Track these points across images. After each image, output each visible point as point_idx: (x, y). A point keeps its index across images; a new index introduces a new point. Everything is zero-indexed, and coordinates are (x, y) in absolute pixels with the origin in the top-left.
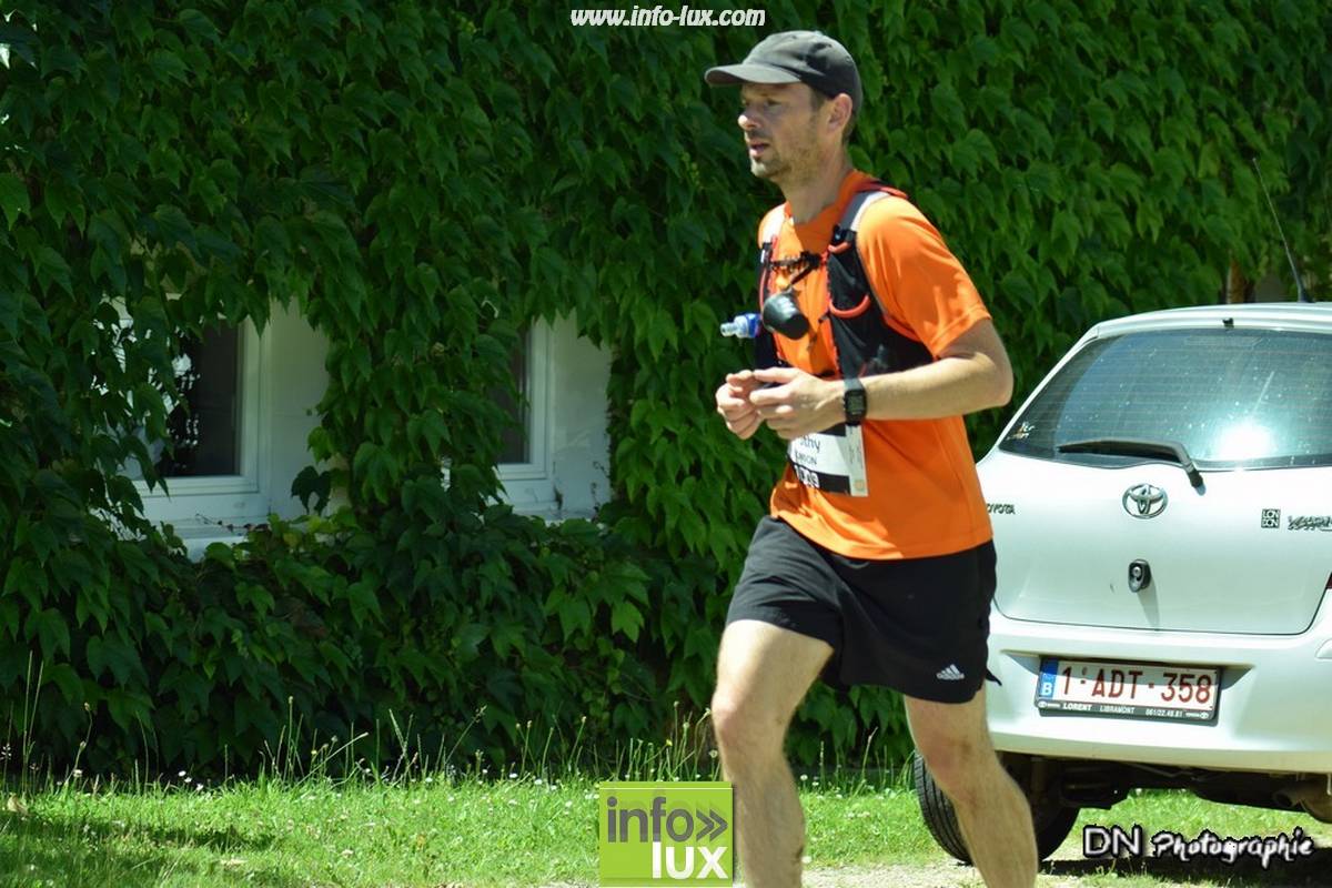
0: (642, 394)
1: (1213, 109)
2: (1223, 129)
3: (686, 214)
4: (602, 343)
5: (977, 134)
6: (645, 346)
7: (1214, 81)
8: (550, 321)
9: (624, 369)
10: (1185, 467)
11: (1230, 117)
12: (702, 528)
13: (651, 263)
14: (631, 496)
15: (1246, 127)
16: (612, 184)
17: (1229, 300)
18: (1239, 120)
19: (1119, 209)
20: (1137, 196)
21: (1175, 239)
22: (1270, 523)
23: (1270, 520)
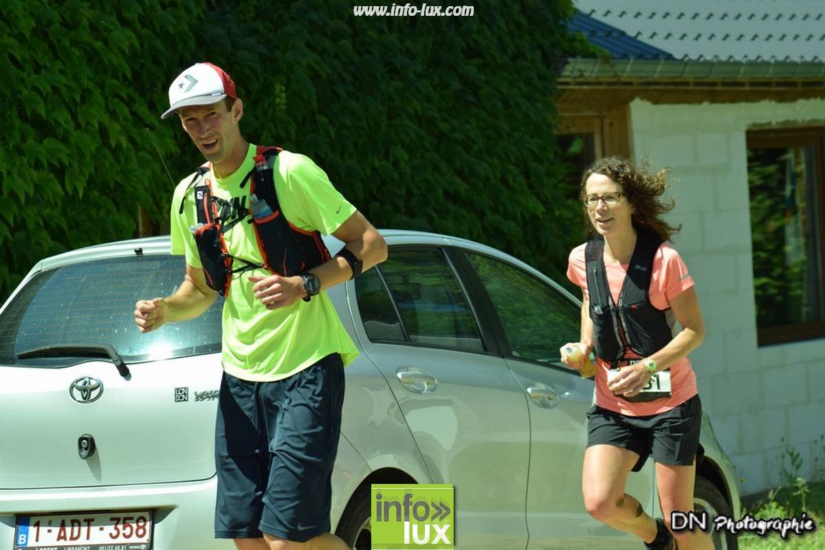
1: (117, 96)
2: (124, 111)
7: (115, 76)
10: (114, 362)
11: (129, 102)
15: (142, 108)
17: (141, 235)
18: (137, 105)
19: (52, 176)
20: (66, 161)
21: (95, 194)
22: (181, 398)
23: (181, 395)
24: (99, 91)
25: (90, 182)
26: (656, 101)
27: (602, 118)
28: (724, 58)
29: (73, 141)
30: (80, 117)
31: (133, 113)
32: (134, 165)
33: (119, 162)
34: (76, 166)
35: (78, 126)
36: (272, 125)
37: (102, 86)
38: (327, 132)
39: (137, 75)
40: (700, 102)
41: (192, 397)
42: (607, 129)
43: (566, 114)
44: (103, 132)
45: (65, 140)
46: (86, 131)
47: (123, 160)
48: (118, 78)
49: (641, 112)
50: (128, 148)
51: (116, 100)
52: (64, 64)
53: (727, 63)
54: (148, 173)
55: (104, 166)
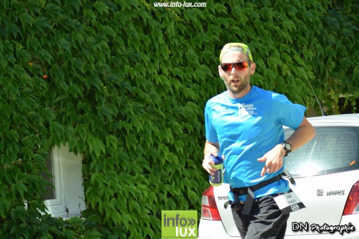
0: (94, 171)
1: (286, 52)
2: (289, 59)
3: (104, 105)
4: (78, 154)
5: (204, 66)
6: (94, 152)
7: (285, 42)
8: (59, 146)
9: (87, 162)
10: (288, 177)
11: (292, 54)
12: (119, 216)
13: (93, 123)
14: (93, 207)
15: (297, 57)
16: (76, 97)
18: (295, 56)
20: (262, 83)
22: (320, 194)
23: (320, 193)
24: (277, 50)
29: (265, 74)
30: (268, 63)
31: (293, 60)
33: (286, 83)
35: (267, 67)
37: (278, 47)
39: (295, 42)
41: (325, 194)
44: (279, 69)
45: (262, 73)
46: (271, 69)
47: (288, 82)
48: (286, 43)
50: (291, 76)
51: (285, 54)
52: (261, 38)
54: (300, 88)
55: (280, 85)
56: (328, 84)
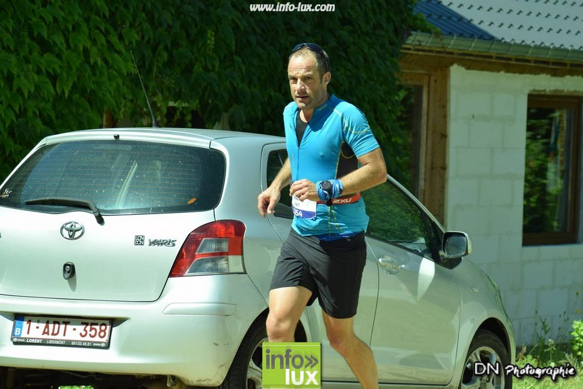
1: (98, 28)
2: (101, 39)
10: (94, 213)
11: (106, 33)
15: (114, 39)
18: (111, 35)
19: (48, 80)
20: (59, 71)
21: (76, 96)
23: (139, 241)
24: (85, 24)
25: (74, 86)
26: (468, 68)
27: (429, 76)
28: (518, 41)
29: (64, 57)
30: (70, 41)
31: (108, 41)
32: (105, 79)
33: (95, 74)
34: (65, 75)
35: (69, 47)
36: (203, 60)
37: (87, 20)
38: (240, 68)
39: (112, 15)
40: (499, 71)
41: (147, 242)
42: (432, 84)
43: (405, 71)
44: (86, 52)
45: (59, 56)
46: (74, 51)
47: (98, 73)
48: (99, 16)
49: (457, 74)
50: (102, 66)
51: (97, 31)
53: (520, 45)
54: (114, 85)
55: (84, 76)
56: (154, 84)
